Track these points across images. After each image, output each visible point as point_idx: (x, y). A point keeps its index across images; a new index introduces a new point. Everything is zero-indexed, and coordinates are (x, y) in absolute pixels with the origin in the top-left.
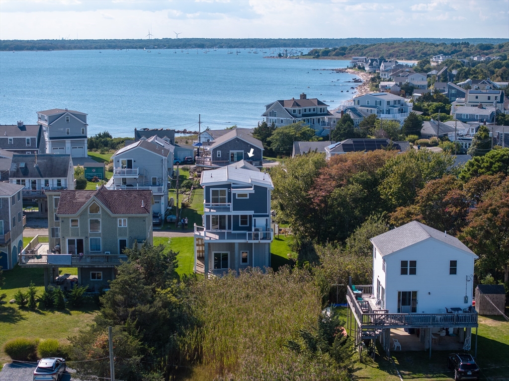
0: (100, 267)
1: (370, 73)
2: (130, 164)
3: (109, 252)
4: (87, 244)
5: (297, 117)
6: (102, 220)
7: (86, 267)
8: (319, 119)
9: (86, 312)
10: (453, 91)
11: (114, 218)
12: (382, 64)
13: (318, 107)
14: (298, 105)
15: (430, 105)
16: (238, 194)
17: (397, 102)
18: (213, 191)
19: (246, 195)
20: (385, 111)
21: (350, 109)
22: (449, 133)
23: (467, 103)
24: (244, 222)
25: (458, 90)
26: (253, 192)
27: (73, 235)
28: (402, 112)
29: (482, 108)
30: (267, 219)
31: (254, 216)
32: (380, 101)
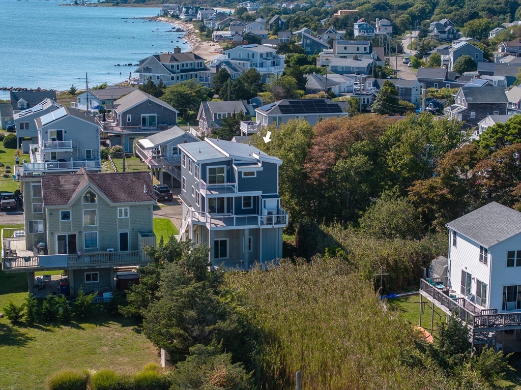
0: (102, 267)
1: (186, 21)
2: (59, 135)
3: (112, 249)
4: (81, 240)
5: (175, 73)
6: (99, 210)
7: (84, 268)
8: (196, 75)
9: (101, 325)
10: (308, 42)
11: (113, 207)
12: (199, 12)
13: (196, 61)
14: (176, 60)
15: (291, 56)
16: (244, 173)
17: (269, 54)
18: (209, 169)
19: (252, 173)
20: (258, 65)
21: (225, 62)
22: (332, 87)
23: (336, 54)
24: (247, 204)
25: (313, 40)
26: (262, 169)
27: (63, 230)
28: (274, 65)
29: (358, 60)
30: (278, 200)
31: (263, 197)
32: (253, 54)
